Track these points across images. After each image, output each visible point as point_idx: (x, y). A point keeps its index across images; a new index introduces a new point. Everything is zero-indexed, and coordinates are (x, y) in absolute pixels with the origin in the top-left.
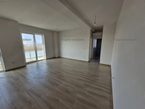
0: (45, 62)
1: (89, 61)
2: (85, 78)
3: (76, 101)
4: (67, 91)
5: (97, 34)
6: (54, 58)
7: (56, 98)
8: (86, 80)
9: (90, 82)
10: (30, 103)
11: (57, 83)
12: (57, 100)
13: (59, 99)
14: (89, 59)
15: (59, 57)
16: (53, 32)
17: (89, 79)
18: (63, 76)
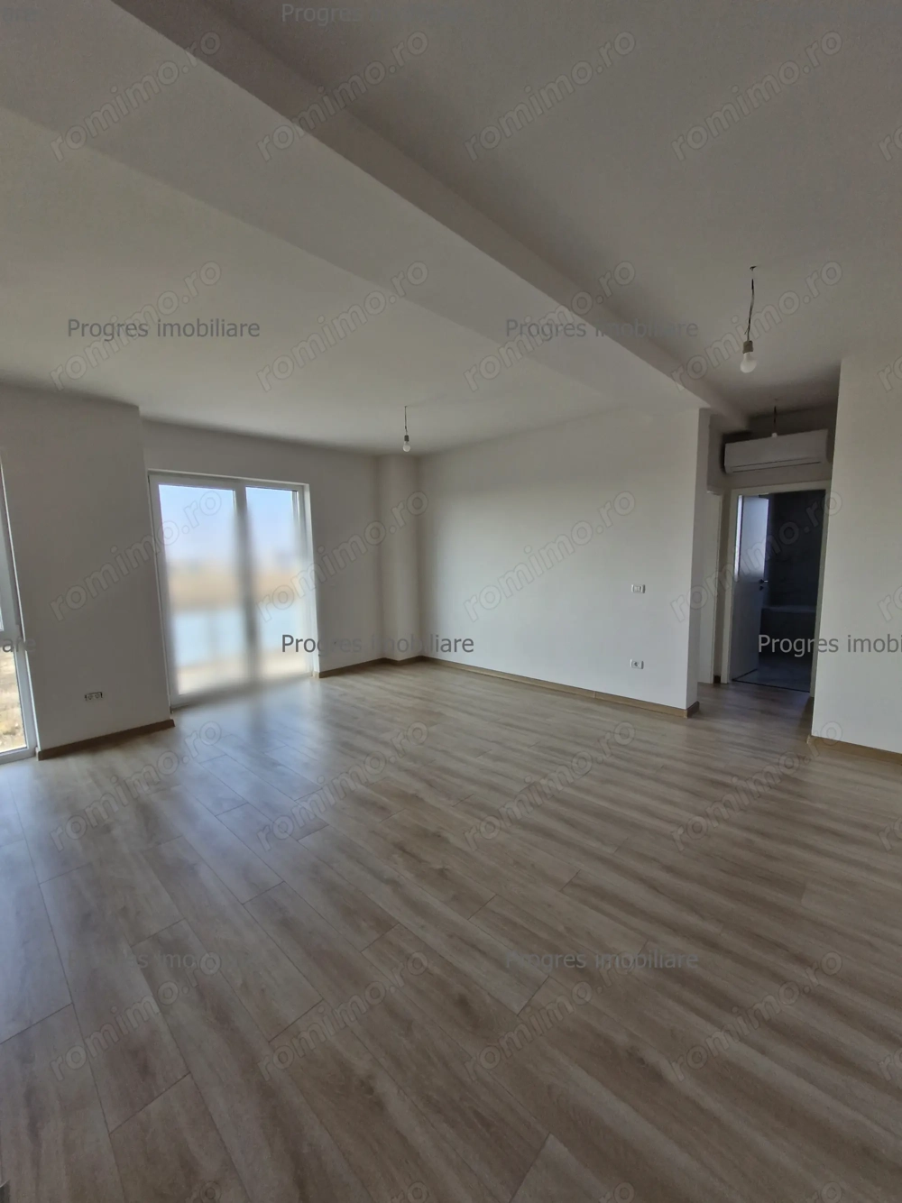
0: (311, 694)
1: (694, 711)
2: (653, 887)
3: (556, 1148)
4: (463, 1003)
5: (775, 450)
6: (384, 663)
7: (361, 1065)
8: (665, 908)
9: (711, 944)
10: (145, 1070)
11: (384, 899)
12: (367, 1087)
13: (386, 1087)
14: (696, 686)
15: (422, 660)
16: (374, 460)
17: (693, 906)
18: (437, 839)
